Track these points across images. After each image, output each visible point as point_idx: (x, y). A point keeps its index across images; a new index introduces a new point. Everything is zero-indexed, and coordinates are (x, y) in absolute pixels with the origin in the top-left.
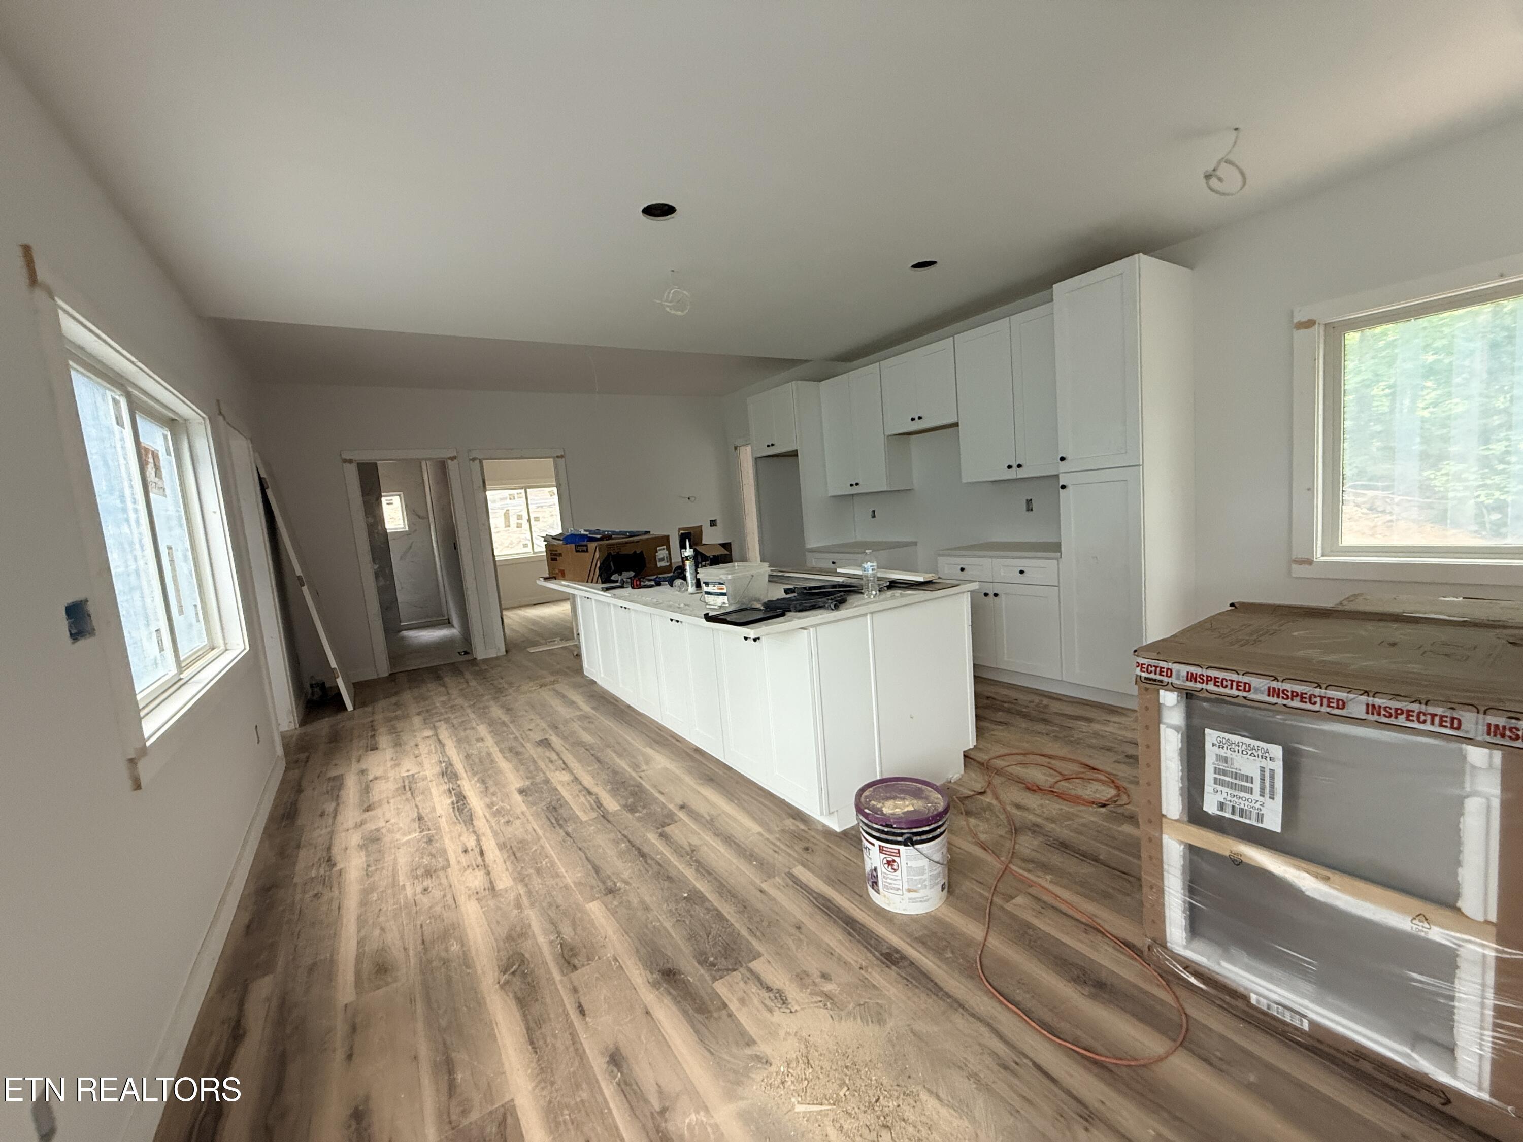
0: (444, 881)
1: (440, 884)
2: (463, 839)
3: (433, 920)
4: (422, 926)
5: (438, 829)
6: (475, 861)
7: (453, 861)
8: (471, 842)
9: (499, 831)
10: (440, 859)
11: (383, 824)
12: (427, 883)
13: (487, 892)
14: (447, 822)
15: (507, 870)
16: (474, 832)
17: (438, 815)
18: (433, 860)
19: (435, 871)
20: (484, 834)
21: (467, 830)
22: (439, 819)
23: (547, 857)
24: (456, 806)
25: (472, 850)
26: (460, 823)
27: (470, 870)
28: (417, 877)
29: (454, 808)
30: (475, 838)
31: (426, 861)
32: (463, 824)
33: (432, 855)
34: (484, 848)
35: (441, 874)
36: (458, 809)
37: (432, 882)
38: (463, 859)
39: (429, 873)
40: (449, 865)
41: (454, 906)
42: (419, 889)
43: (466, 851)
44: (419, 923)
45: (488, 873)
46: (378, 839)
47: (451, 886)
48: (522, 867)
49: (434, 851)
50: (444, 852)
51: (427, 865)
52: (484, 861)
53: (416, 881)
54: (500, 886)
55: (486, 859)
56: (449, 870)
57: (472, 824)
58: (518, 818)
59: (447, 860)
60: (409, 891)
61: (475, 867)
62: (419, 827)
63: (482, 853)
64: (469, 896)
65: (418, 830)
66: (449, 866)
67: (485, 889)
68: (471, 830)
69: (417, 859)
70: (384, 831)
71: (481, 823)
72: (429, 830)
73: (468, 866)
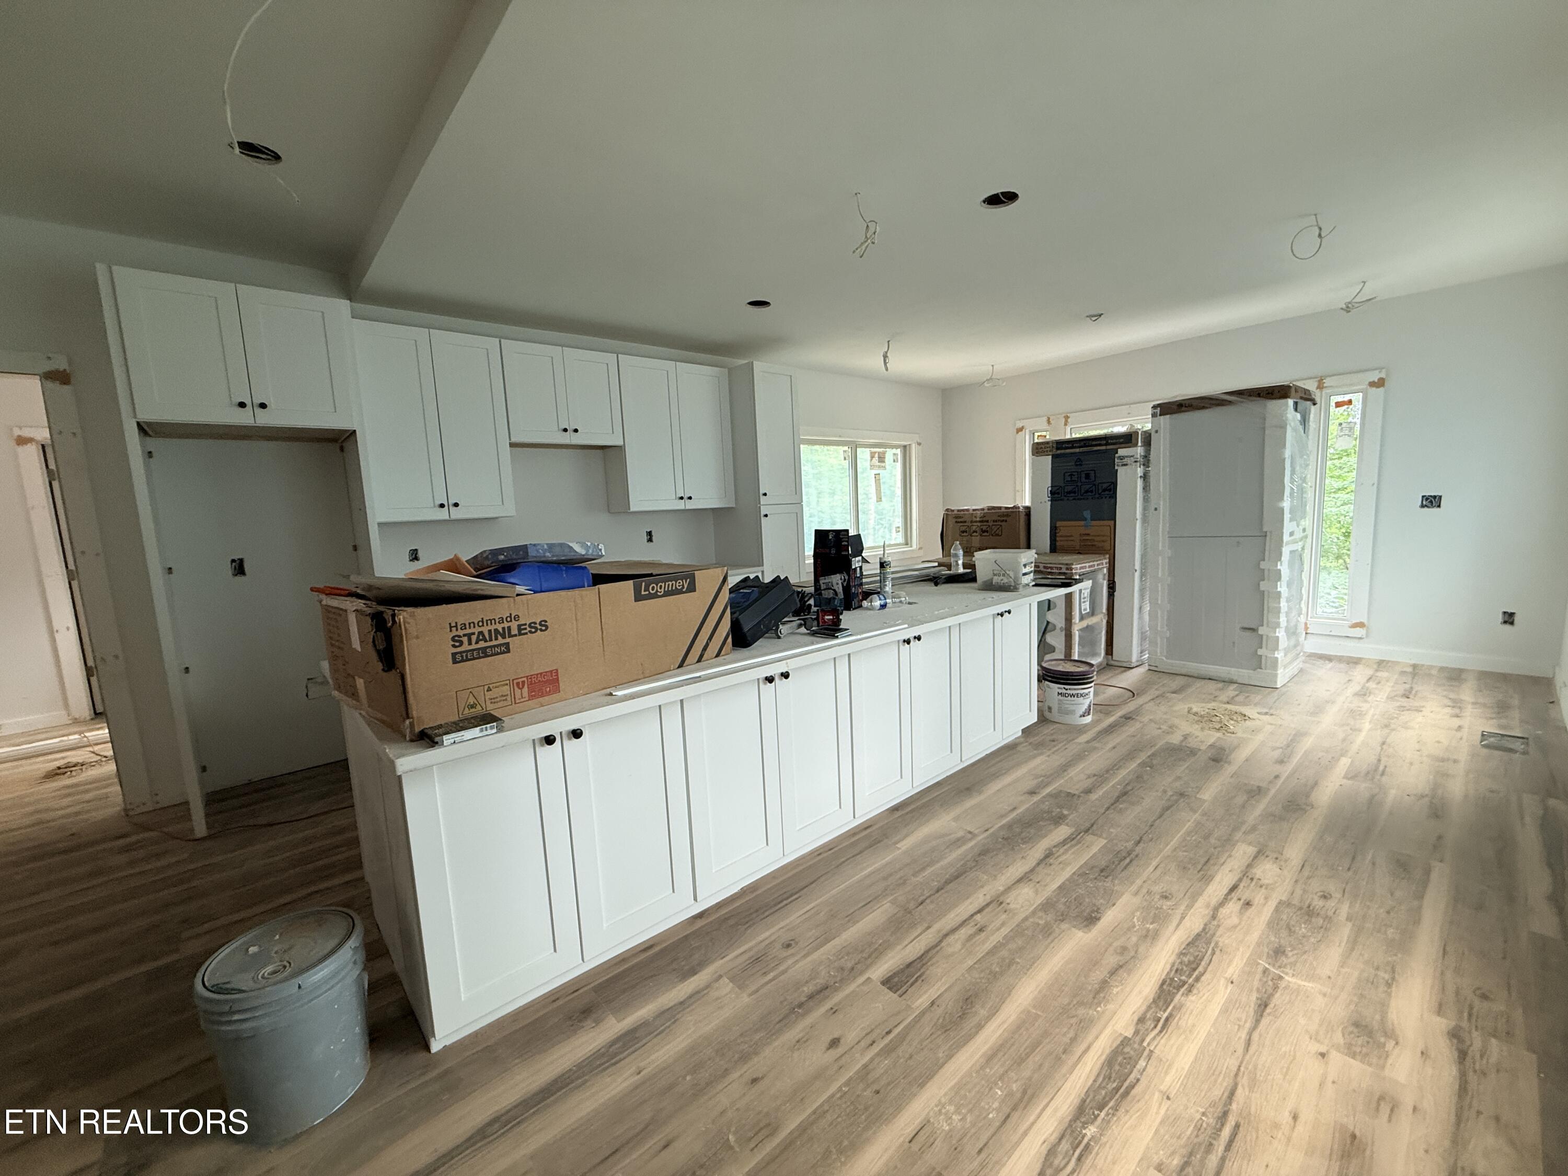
0: (1299, 892)
1: (1304, 891)
2: (1235, 920)
3: (1335, 867)
4: (1349, 869)
5: (1252, 963)
6: (1249, 886)
7: (1272, 904)
8: (1233, 907)
9: (1188, 894)
10: (1285, 917)
11: (1335, 1056)
12: (1318, 903)
13: (1268, 853)
14: (1231, 961)
15: (1230, 856)
16: (1214, 917)
17: (1230, 987)
18: (1292, 923)
19: (1301, 909)
20: (1208, 906)
21: (1219, 926)
22: (1235, 977)
23: (1184, 840)
24: (1191, 981)
25: (1239, 899)
26: (1217, 943)
27: (1261, 882)
28: (1328, 919)
29: (1197, 979)
30: (1221, 909)
31: (1303, 930)
32: (1215, 939)
33: (1289, 929)
34: (1225, 891)
35: (1296, 901)
36: (1195, 970)
37: (1313, 899)
38: (1258, 899)
39: (1309, 913)
40: (1279, 903)
41: (1307, 864)
42: (1331, 904)
43: (1248, 904)
44: (1350, 873)
45: (1249, 866)
46: (1356, 1025)
47: (1296, 881)
48: (1215, 848)
49: (1284, 933)
50: (1273, 924)
51: (1305, 923)
52: (1240, 880)
53: (1330, 913)
54: (1251, 850)
55: (1236, 879)
56: (1284, 898)
57: (1204, 929)
58: (1149, 892)
59: (1277, 910)
60: (1344, 909)
61: (1255, 881)
62: (1276, 988)
63: (1234, 888)
64: (1286, 861)
65: (1282, 984)
66: (1281, 903)
67: (1267, 856)
68: (1215, 923)
69: (1312, 940)
70: (1338, 1038)
71: (1194, 922)
72: (1265, 971)
73: (1261, 886)
